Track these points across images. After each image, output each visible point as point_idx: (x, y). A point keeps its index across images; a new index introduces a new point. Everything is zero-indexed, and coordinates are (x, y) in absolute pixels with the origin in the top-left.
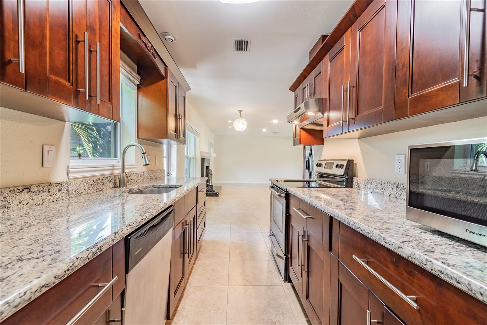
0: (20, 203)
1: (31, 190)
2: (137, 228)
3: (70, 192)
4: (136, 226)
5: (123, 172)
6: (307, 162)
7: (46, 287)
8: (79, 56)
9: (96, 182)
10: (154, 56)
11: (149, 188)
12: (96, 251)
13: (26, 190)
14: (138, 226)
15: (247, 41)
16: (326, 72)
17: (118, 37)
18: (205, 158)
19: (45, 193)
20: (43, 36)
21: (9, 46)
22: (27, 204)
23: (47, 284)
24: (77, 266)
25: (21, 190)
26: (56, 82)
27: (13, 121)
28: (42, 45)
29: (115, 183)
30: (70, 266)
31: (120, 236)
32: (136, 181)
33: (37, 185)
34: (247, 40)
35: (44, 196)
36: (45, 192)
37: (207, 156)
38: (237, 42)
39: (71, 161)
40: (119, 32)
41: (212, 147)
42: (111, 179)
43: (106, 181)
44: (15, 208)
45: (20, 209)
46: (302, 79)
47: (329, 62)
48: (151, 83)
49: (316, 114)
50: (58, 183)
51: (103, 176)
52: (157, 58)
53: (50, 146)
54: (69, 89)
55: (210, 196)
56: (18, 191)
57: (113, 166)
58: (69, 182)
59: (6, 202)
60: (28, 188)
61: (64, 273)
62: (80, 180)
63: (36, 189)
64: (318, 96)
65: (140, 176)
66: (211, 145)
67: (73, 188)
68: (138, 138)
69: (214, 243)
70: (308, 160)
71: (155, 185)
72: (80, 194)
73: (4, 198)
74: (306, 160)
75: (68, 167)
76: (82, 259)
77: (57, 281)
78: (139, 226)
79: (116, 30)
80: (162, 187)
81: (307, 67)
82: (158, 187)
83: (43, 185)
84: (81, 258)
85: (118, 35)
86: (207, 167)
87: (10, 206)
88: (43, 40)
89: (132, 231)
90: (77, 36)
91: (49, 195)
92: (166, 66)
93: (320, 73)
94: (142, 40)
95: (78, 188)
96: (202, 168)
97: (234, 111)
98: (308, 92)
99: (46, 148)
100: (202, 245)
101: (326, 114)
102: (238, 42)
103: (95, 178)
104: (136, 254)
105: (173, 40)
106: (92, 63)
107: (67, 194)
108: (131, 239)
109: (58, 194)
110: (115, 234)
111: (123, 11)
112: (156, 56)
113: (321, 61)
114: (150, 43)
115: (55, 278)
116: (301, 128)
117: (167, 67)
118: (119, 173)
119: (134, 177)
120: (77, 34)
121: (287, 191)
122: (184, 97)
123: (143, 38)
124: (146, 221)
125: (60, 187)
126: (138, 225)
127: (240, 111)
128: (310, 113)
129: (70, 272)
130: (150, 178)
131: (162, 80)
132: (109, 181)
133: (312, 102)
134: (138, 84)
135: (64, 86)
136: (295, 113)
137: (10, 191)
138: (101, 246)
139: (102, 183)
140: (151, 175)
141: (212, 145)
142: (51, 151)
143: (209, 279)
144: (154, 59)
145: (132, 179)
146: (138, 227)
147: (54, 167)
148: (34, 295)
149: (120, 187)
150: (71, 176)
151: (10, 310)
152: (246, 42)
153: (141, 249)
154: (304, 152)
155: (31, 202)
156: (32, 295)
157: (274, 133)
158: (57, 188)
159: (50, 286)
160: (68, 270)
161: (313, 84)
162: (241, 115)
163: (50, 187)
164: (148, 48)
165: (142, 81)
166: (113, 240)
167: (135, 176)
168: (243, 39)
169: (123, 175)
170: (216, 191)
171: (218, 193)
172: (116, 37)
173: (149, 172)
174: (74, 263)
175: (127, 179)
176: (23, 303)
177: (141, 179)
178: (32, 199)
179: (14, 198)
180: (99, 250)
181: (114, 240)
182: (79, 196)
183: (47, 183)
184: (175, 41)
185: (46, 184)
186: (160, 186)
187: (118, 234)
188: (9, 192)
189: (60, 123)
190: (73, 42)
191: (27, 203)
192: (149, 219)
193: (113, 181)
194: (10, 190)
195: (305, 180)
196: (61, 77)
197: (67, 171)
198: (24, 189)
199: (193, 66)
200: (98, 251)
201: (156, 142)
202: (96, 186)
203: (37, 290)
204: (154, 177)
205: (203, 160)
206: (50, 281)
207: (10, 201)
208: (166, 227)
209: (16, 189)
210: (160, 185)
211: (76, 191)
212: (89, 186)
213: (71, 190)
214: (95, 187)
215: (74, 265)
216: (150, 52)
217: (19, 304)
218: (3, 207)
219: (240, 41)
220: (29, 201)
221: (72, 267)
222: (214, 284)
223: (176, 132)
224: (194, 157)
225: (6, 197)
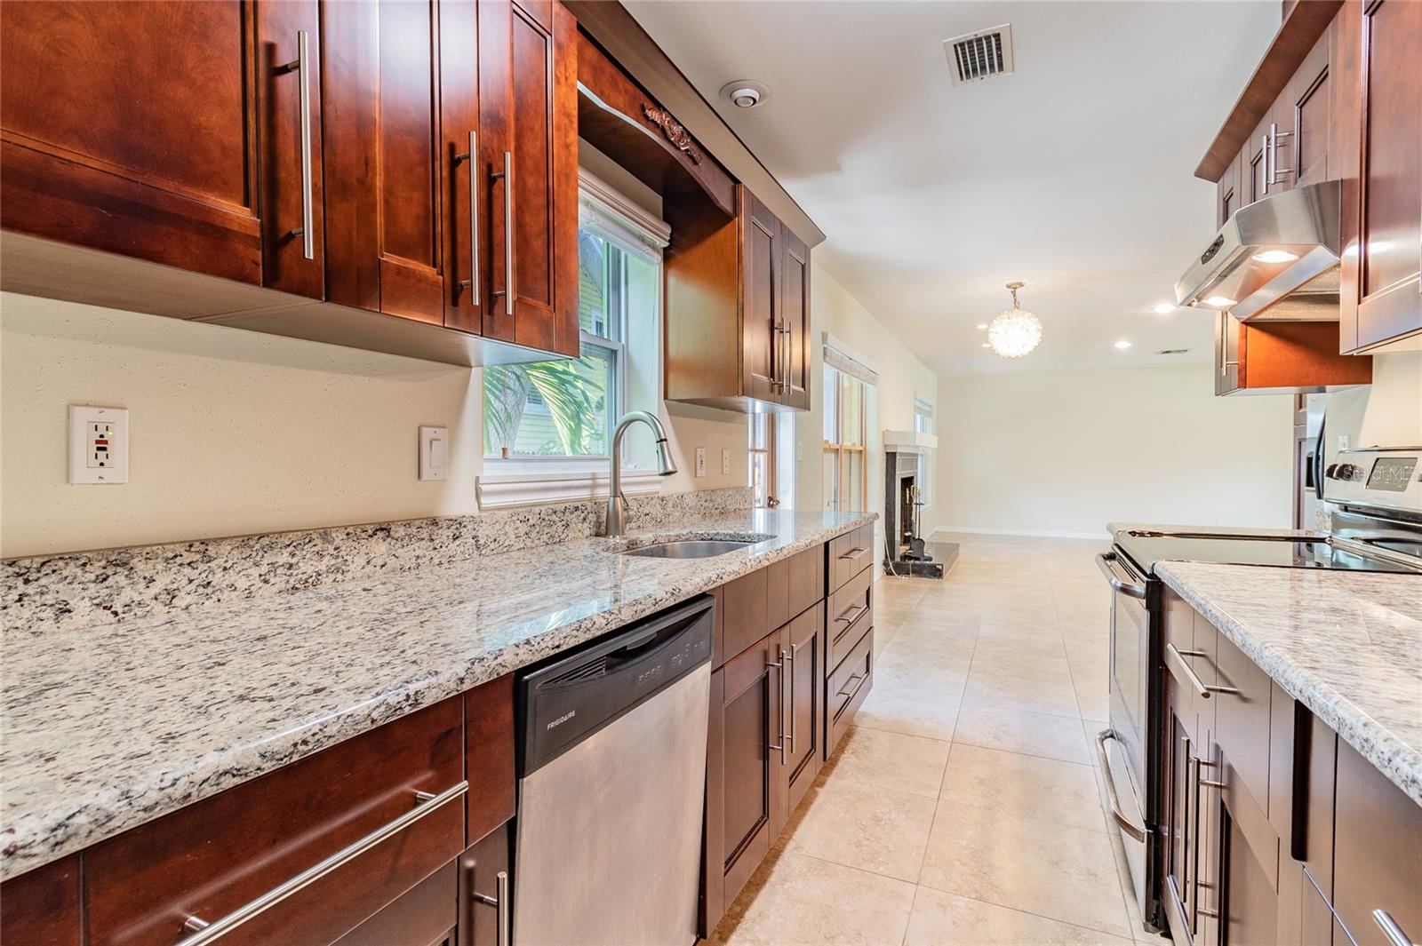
0: (368, 563)
1: (392, 533)
2: (552, 653)
3: (482, 542)
4: (550, 646)
5: (616, 492)
6: (1310, 460)
7: (234, 776)
8: (460, 196)
9: (547, 518)
10: (691, 157)
11: (687, 540)
12: (399, 703)
13: (380, 534)
14: (558, 647)
15: (997, 36)
16: (1352, 62)
17: (572, 127)
18: (899, 450)
19: (423, 542)
20: (367, 164)
21: (288, 201)
22: (382, 566)
23: (239, 770)
24: (334, 736)
25: (370, 532)
26: (399, 271)
27: (355, 374)
28: (365, 186)
29: (598, 524)
30: (312, 732)
31: (486, 671)
32: (659, 520)
33: (404, 523)
34: (997, 32)
35: (421, 548)
36: (423, 539)
37: (904, 446)
38: (959, 48)
39: (485, 464)
40: (575, 113)
41: (929, 414)
42: (586, 513)
43: (573, 518)
44: (359, 575)
45: (369, 577)
46: (1247, 122)
47: (1365, 19)
48: (699, 239)
49: (1301, 257)
50: (451, 520)
51: (567, 505)
52: (704, 162)
53: (435, 429)
54: (434, 284)
55: (913, 573)
56: (363, 535)
57: (594, 477)
58: (479, 516)
59: (340, 560)
60: (384, 529)
61: (292, 749)
62: (505, 512)
63: (401, 532)
64: (1314, 177)
65: (671, 505)
66: (922, 410)
67: (487, 532)
68: (666, 397)
69: (901, 731)
70: (1314, 450)
71: (703, 532)
72: (505, 549)
73: (335, 549)
74: (1307, 452)
75: (477, 478)
76: (350, 719)
77: (269, 767)
78: (564, 648)
79: (564, 107)
80: (721, 540)
81: (1263, 66)
82: (711, 539)
83: (417, 523)
84: (348, 716)
85: (571, 121)
86: (908, 482)
87: (348, 568)
88: (367, 172)
89: (533, 661)
90: (452, 147)
91: (431, 548)
92: (736, 181)
93: (1323, 77)
94: (653, 121)
95: (500, 532)
96: (886, 484)
97: (994, 286)
98: (1271, 170)
99: (427, 434)
100: (860, 728)
101: (1352, 251)
102: (963, 49)
103: (543, 508)
104: (552, 725)
105: (757, 99)
106: (494, 209)
107: (474, 547)
108: (530, 683)
109: (453, 546)
110: (473, 664)
111: (591, 52)
112: (698, 159)
113: (1331, 24)
114: (679, 124)
115: (263, 756)
116: (1246, 323)
117: (739, 182)
118: (605, 498)
119: (656, 510)
120: (453, 141)
121: (1153, 576)
122: (803, 266)
123: (654, 115)
124: (589, 636)
125: (457, 528)
126: (557, 643)
127: (1013, 288)
128: (1272, 256)
129: (310, 747)
130: (703, 511)
131: (724, 225)
132: (582, 517)
133: (1288, 205)
134: (664, 248)
135: (421, 279)
136: (1203, 263)
137: (348, 534)
138: (417, 692)
139: (563, 523)
140: (705, 504)
141: (928, 409)
142: (439, 440)
143: (859, 844)
144: (695, 168)
145: (647, 515)
146: (557, 651)
147: (445, 480)
148: (200, 791)
149: (606, 534)
150: (486, 502)
151: (130, 815)
152: (993, 40)
153: (572, 714)
154: (1300, 421)
155: (392, 562)
156: (194, 791)
157: (1167, 352)
158: (451, 530)
159: (246, 775)
160: (305, 742)
161: (1296, 132)
162: (1015, 300)
163: (434, 528)
164: (672, 139)
165: (674, 235)
166: (462, 680)
167: (657, 505)
168: (981, 32)
169: (614, 501)
170: (934, 558)
171: (940, 567)
172: (566, 128)
173: (702, 494)
174: (326, 727)
175: (625, 514)
176: (166, 804)
177: (676, 514)
178: (394, 555)
179: (355, 552)
180: (410, 702)
181: (465, 681)
182: (504, 553)
183: (427, 518)
184: (761, 104)
185: (425, 521)
186: (717, 537)
187: (482, 663)
188: (345, 537)
189: (460, 372)
190: (443, 163)
191: (383, 563)
192: (603, 632)
193: (592, 518)
194: (346, 532)
195: (1302, 533)
196: (414, 258)
197: (476, 489)
198: (377, 530)
199: (829, 163)
200: (405, 704)
201: (722, 409)
202: (546, 530)
203: (209, 778)
204: (716, 509)
205: (891, 457)
206: (247, 762)
207: (349, 558)
208: (678, 660)
209: (359, 530)
210: (715, 532)
211: (495, 540)
212: (527, 529)
213: (483, 538)
214: (545, 532)
215: (324, 732)
216: (679, 149)
217: (157, 803)
218: (333, 569)
219: (970, 42)
220: (387, 560)
221: (317, 737)
222: (872, 865)
223: (772, 375)
224: (861, 448)
225: (338, 548)
